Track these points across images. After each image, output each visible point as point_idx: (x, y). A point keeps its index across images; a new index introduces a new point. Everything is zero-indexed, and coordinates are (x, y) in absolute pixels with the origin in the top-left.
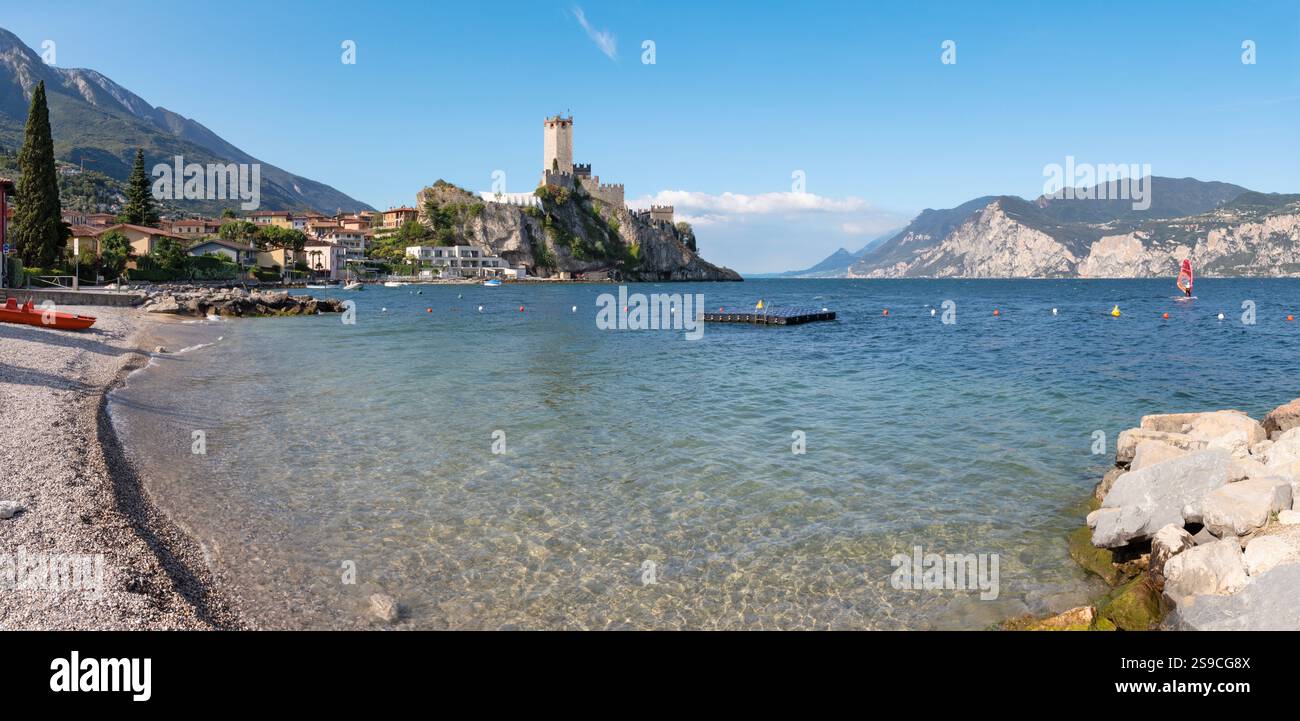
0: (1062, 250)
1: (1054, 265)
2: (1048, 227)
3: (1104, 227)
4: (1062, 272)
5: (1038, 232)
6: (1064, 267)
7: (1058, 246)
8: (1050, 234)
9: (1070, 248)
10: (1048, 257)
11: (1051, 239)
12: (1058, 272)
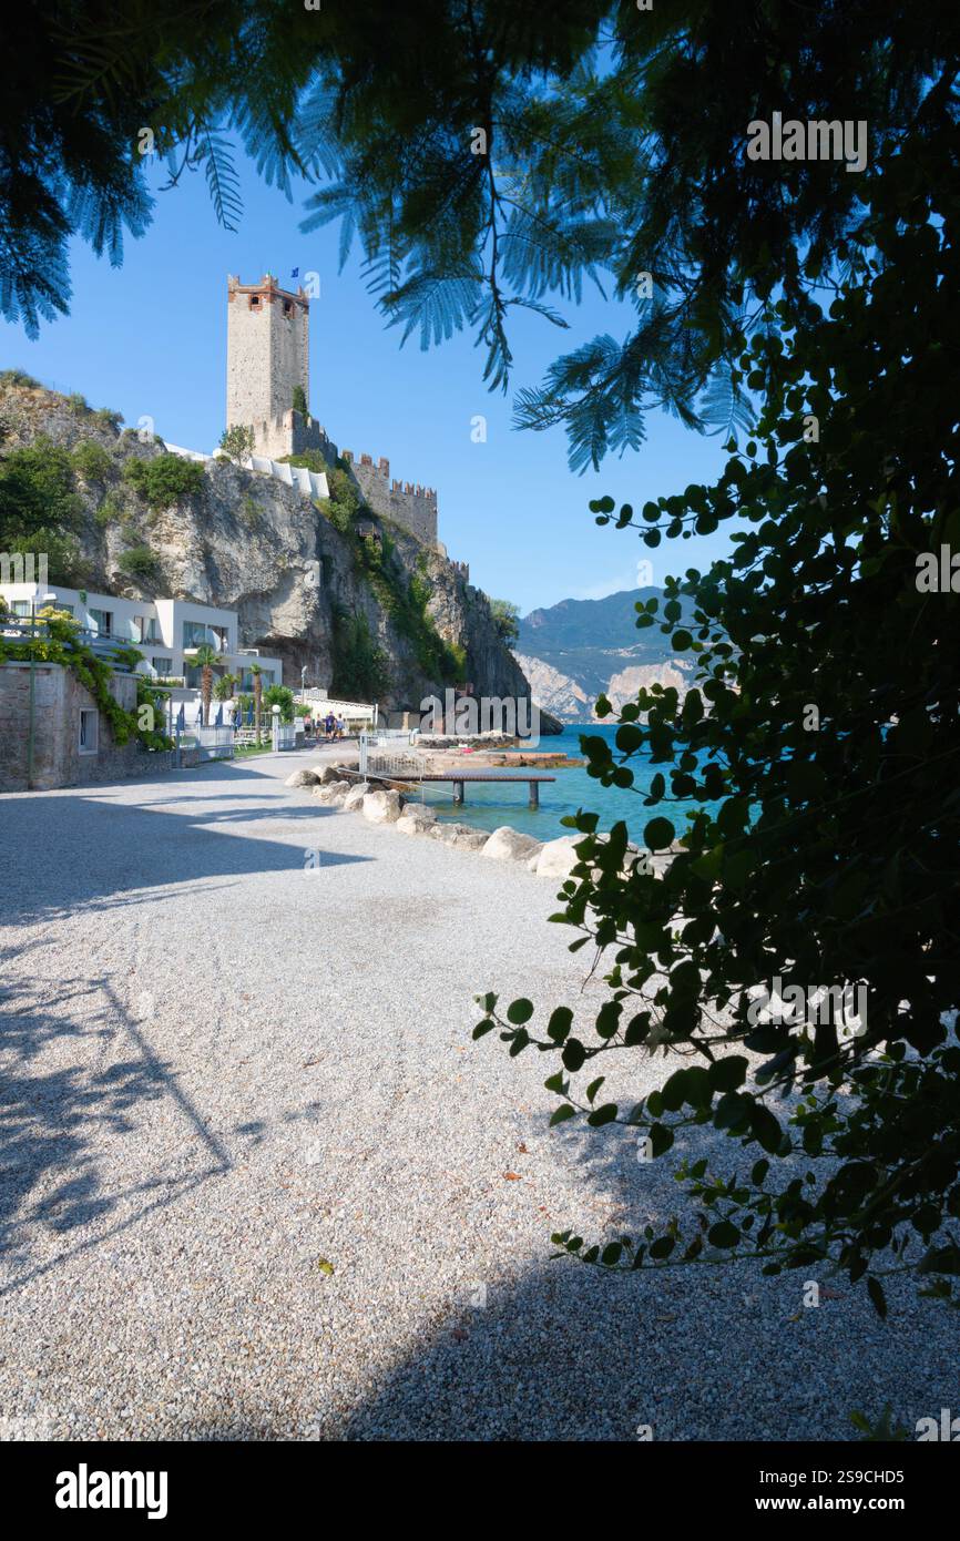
0: (569, 685)
1: (557, 706)
2: (548, 654)
3: (624, 653)
4: (570, 716)
5: (535, 660)
6: (572, 709)
7: (563, 680)
8: (551, 662)
9: (579, 683)
10: (549, 695)
11: (554, 670)
12: (564, 716)
